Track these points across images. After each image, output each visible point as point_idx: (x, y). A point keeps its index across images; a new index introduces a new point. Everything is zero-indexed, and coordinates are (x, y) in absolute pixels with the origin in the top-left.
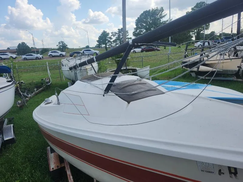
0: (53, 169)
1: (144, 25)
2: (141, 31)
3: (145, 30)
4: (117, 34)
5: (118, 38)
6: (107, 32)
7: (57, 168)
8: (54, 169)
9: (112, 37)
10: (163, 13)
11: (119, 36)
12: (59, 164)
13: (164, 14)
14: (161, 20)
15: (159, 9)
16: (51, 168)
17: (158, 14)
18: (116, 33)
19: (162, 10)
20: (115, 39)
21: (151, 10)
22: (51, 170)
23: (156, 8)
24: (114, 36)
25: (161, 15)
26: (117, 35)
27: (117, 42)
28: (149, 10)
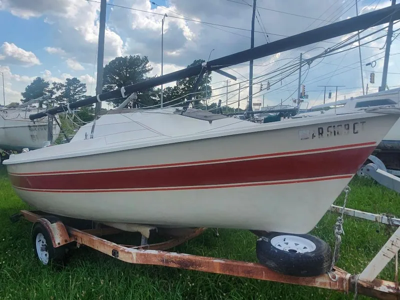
0: (59, 244)
1: (117, 78)
2: (111, 88)
3: (117, 87)
4: (65, 86)
5: (66, 95)
6: (46, 81)
7: (64, 243)
8: (61, 245)
9: (55, 90)
10: (147, 65)
11: (68, 90)
12: (67, 238)
13: (149, 68)
14: (144, 75)
15: (141, 58)
16: (57, 243)
17: (140, 66)
18: (62, 85)
19: (146, 60)
20: (60, 94)
21: (128, 57)
22: (56, 245)
23: (136, 57)
24: (58, 90)
25: (144, 67)
26: (64, 88)
27: (64, 100)
28: (125, 57)
